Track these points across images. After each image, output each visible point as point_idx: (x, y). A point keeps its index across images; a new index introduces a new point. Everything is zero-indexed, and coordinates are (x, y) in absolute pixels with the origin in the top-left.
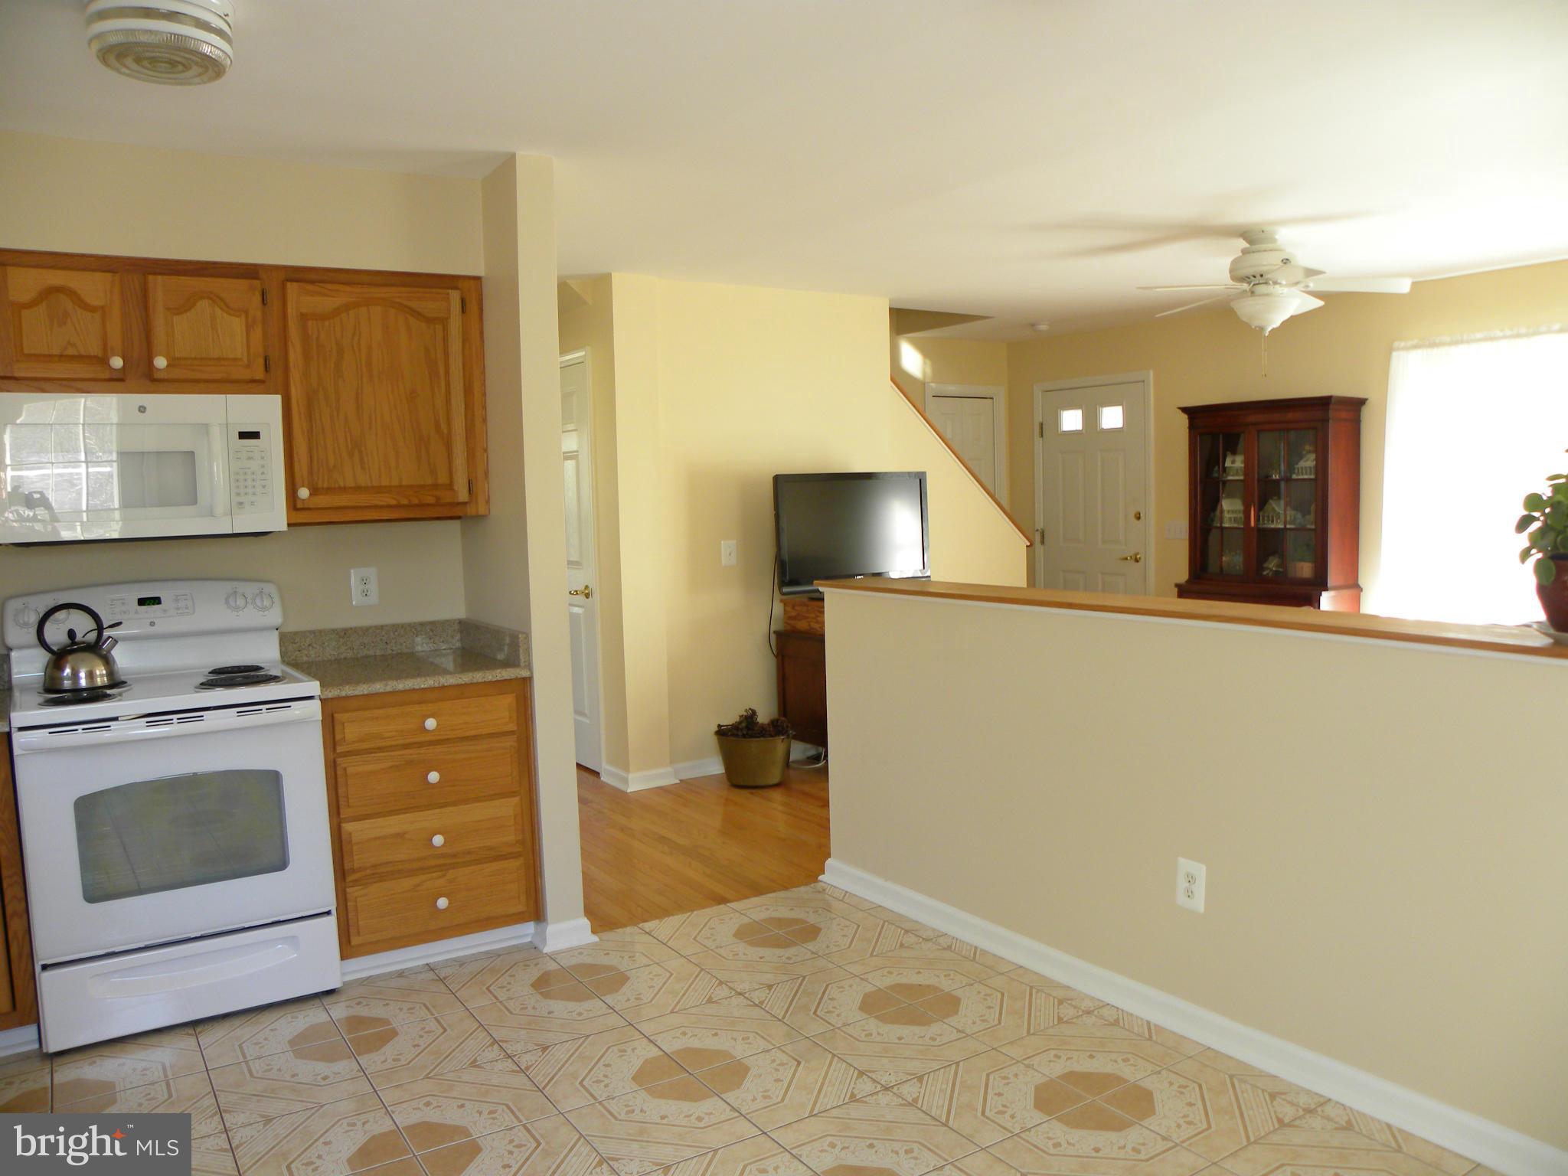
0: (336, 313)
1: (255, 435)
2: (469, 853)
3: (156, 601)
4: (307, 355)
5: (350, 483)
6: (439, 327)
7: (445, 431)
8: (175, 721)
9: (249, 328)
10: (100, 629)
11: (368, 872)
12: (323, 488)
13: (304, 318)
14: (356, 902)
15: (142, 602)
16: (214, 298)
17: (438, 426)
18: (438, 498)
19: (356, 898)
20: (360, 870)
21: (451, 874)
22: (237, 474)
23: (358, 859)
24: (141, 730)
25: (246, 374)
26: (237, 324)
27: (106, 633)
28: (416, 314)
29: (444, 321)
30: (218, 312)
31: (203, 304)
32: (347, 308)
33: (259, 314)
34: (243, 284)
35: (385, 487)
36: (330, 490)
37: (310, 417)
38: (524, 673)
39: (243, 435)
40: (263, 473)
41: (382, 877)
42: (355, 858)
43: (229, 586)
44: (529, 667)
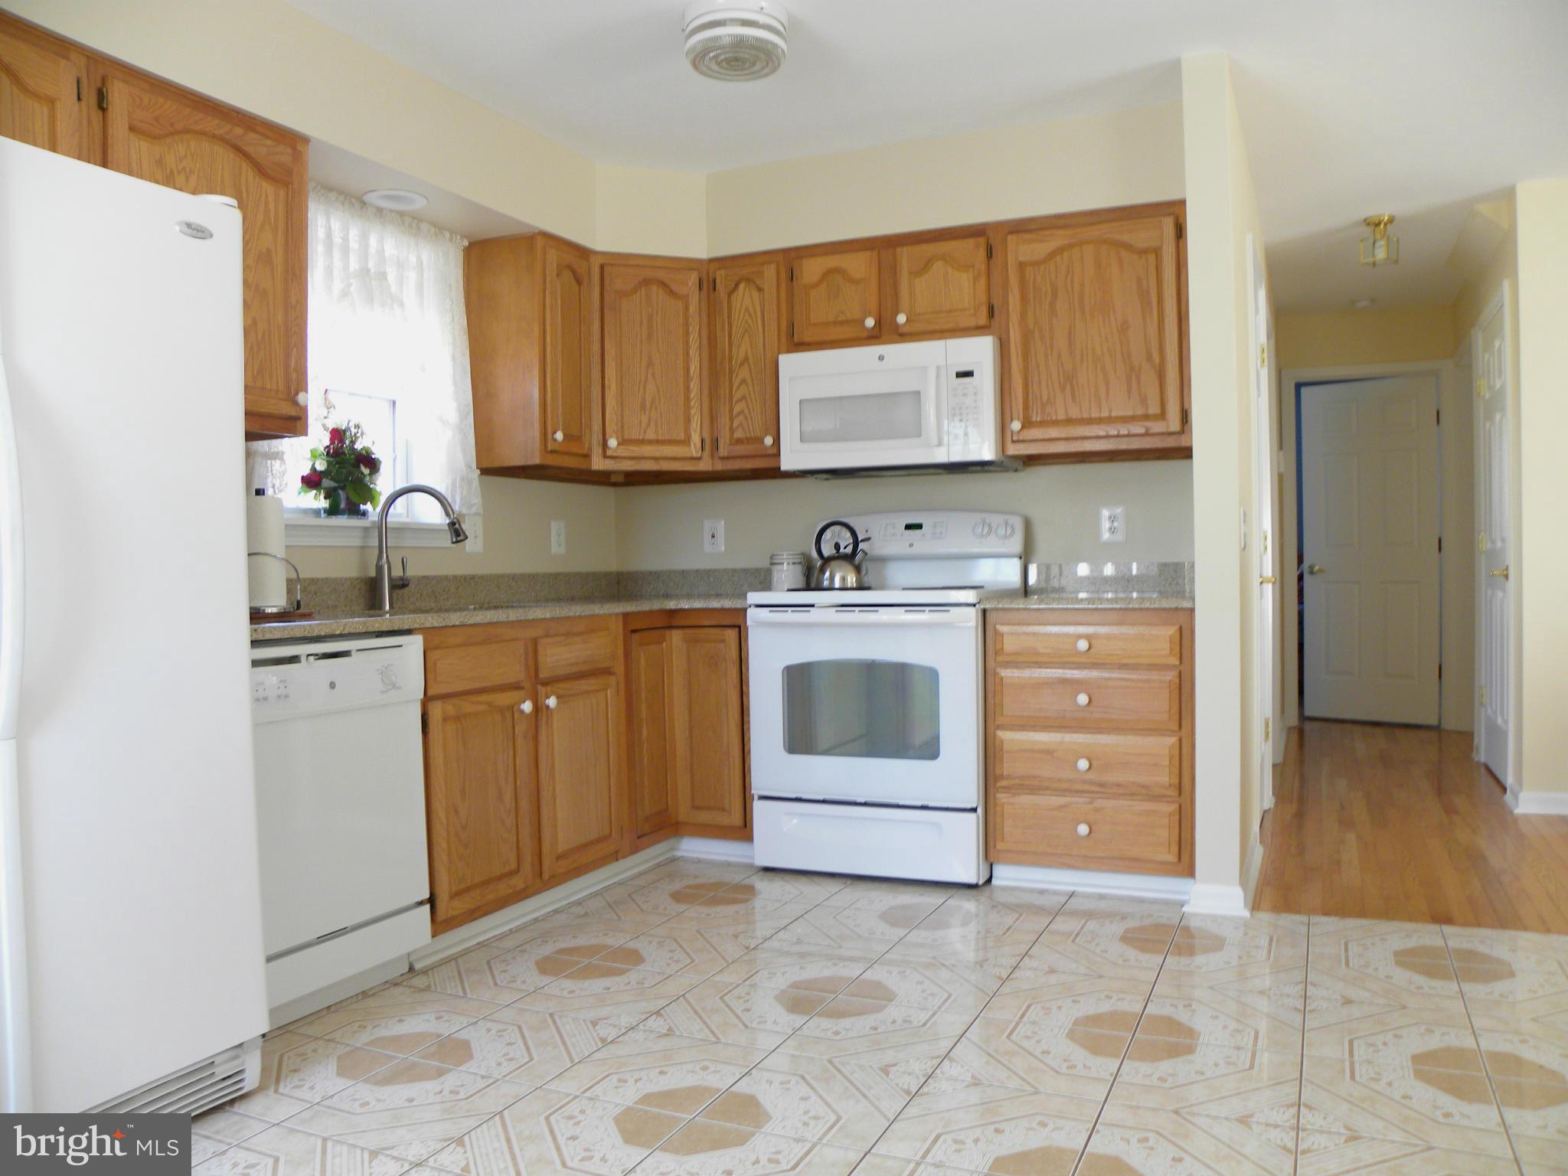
0: (1052, 255)
1: (968, 374)
2: (1118, 785)
3: (919, 526)
4: (1024, 299)
5: (1061, 416)
6: (1152, 258)
7: (1157, 360)
8: (857, 611)
9: (975, 279)
10: (856, 543)
11: (1017, 781)
12: (1037, 421)
13: (1022, 266)
14: (1003, 807)
15: (908, 527)
16: (944, 258)
17: (1149, 358)
18: (1147, 429)
19: (1003, 804)
20: (1009, 777)
21: (1099, 803)
22: (954, 409)
23: (1009, 767)
24: (832, 616)
25: (972, 323)
26: (965, 279)
27: (861, 546)
28: (1128, 247)
29: (1157, 252)
30: (950, 270)
31: (938, 266)
32: (1060, 250)
33: (983, 267)
34: (971, 242)
35: (1095, 419)
36: (1043, 424)
37: (1026, 355)
38: (1186, 604)
39: (960, 375)
40: (976, 407)
41: (1033, 790)
42: (1005, 765)
43: (978, 517)
44: (1193, 599)
